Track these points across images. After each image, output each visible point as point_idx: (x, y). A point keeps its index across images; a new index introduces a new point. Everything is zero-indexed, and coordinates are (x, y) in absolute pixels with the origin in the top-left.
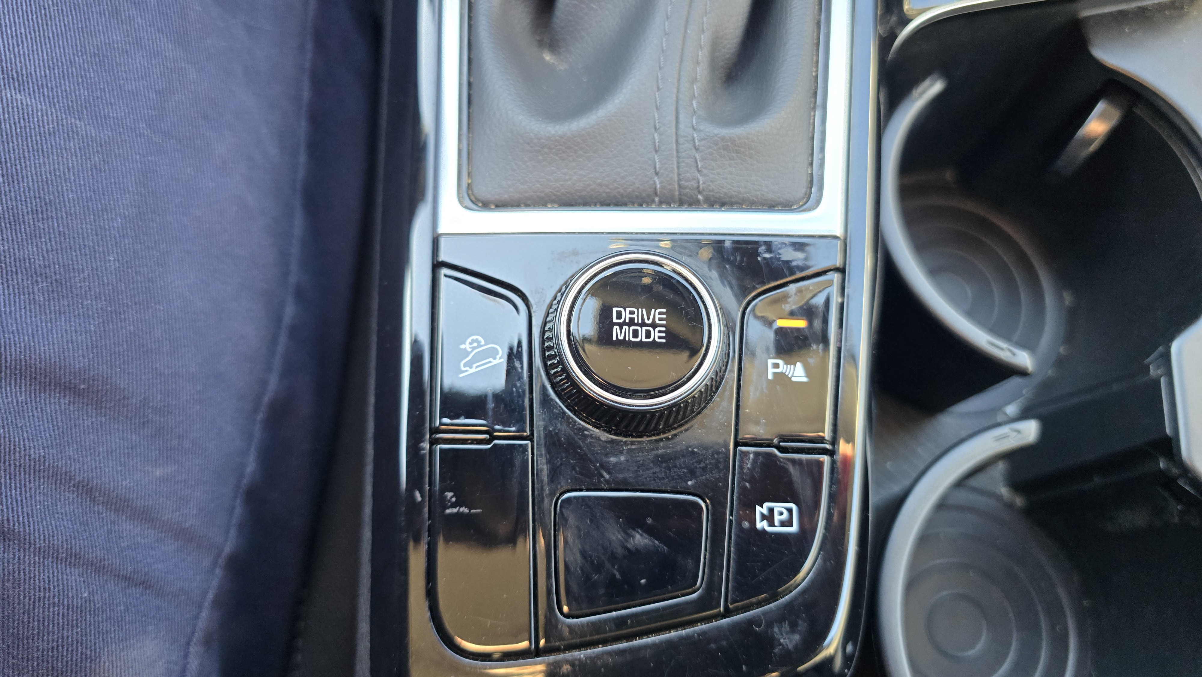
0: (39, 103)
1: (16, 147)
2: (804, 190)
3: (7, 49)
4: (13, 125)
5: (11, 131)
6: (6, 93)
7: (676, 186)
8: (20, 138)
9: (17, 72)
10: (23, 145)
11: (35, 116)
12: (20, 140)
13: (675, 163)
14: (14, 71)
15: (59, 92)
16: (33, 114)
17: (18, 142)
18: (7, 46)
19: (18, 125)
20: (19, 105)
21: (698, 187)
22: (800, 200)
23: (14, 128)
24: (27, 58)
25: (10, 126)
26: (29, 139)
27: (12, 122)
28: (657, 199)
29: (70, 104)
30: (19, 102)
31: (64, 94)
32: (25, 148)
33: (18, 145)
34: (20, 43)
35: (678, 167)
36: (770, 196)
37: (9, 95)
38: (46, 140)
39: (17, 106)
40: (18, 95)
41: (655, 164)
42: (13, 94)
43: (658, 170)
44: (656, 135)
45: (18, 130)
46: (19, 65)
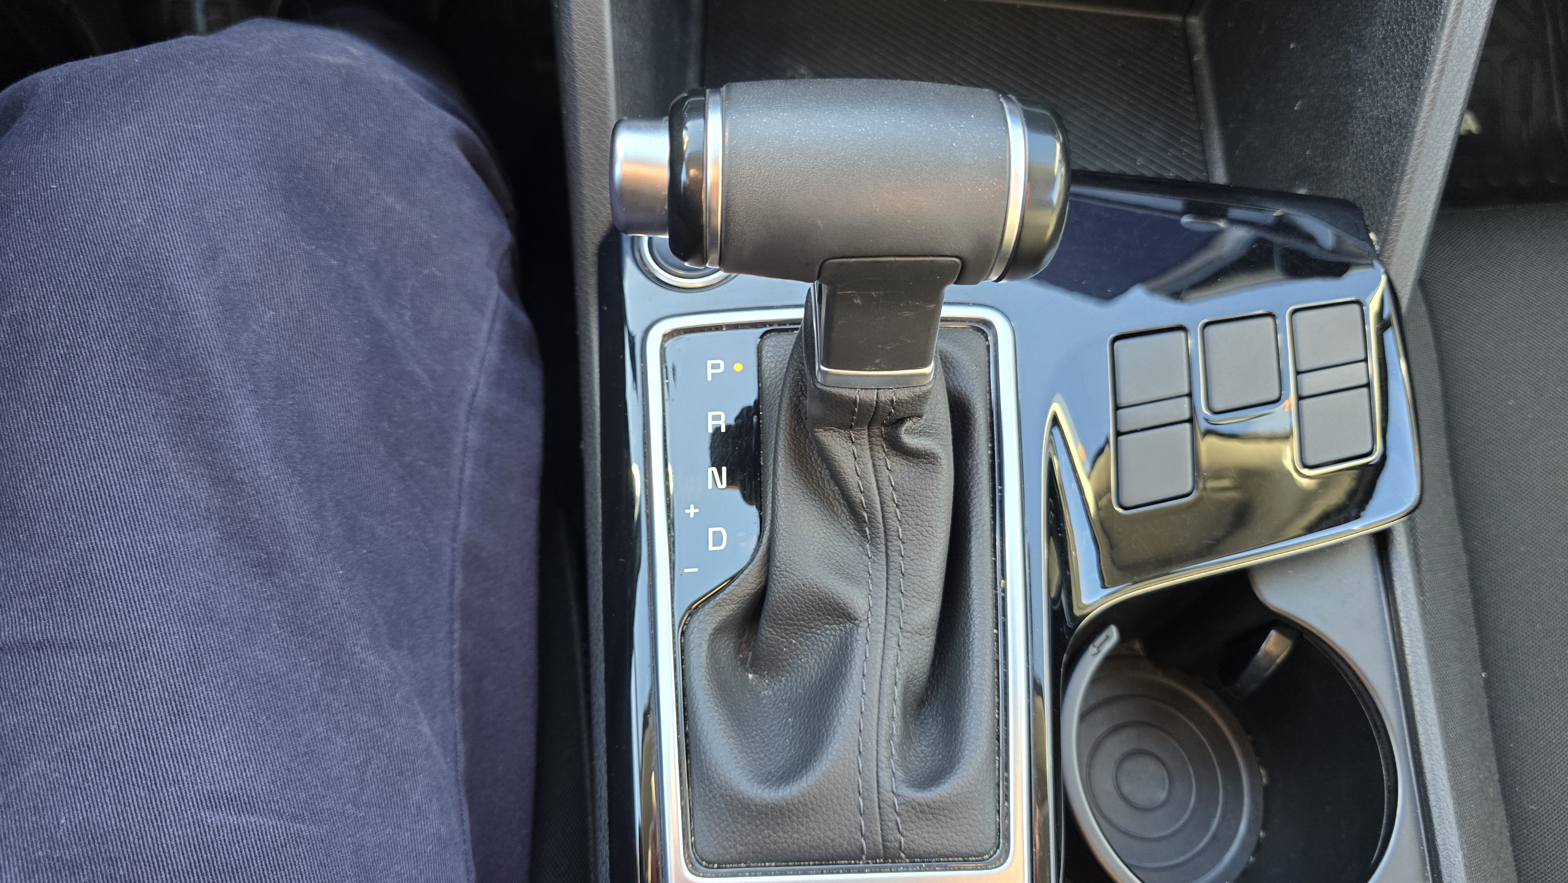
0: (269, 820)
1: (256, 869)
2: (993, 841)
3: (236, 776)
4: (251, 849)
5: (251, 856)
6: (241, 819)
7: (881, 847)
8: (258, 859)
9: (248, 796)
10: (262, 866)
11: (268, 833)
12: (259, 861)
13: (879, 825)
14: (245, 795)
15: (284, 802)
16: (266, 833)
17: (257, 863)
18: (236, 773)
19: (255, 847)
20: (254, 827)
21: (901, 847)
22: (991, 850)
23: (252, 851)
24: (254, 779)
25: (250, 851)
26: (266, 858)
27: (250, 846)
28: (864, 857)
29: (294, 810)
30: (254, 825)
31: (288, 803)
32: (264, 867)
33: (258, 867)
34: (246, 767)
35: (882, 830)
36: (964, 850)
37: (244, 821)
38: (280, 853)
39: (252, 829)
40: (252, 818)
41: (861, 827)
42: (248, 819)
43: (864, 833)
44: (860, 799)
45: (256, 852)
46: (248, 789)
